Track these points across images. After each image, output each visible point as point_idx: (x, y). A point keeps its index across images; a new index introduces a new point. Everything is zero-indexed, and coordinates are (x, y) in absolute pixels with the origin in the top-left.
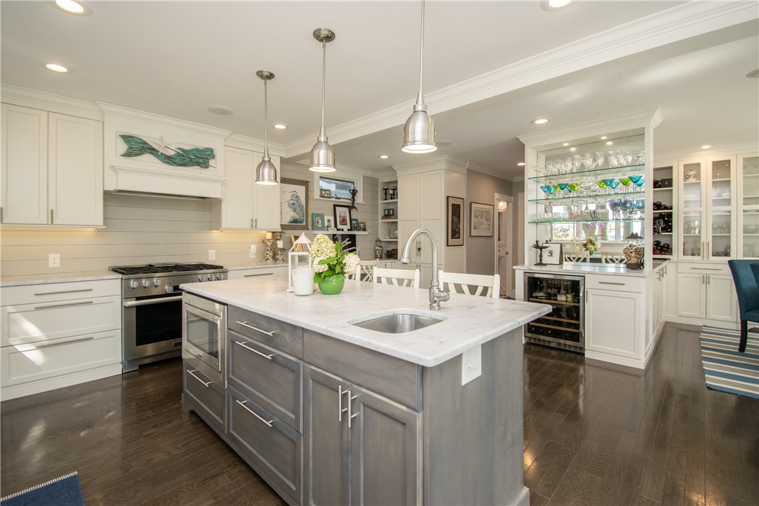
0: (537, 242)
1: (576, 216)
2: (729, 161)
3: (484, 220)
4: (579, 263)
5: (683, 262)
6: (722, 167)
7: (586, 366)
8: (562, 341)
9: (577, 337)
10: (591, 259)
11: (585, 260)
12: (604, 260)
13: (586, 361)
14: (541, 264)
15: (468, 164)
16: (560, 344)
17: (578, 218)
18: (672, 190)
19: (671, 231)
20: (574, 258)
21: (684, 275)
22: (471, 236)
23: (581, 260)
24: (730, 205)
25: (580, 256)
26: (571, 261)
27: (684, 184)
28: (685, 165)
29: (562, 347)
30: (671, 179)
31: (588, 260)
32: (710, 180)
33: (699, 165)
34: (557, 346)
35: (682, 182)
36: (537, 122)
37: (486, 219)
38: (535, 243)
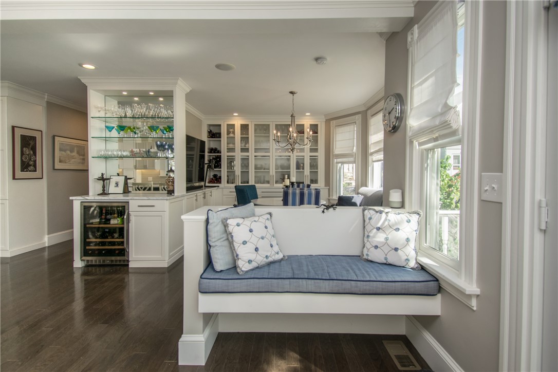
0: (103, 175)
1: (136, 153)
2: (248, 125)
3: (75, 154)
4: (146, 192)
5: (226, 188)
6: (244, 128)
7: (130, 275)
8: (113, 258)
9: (123, 252)
10: (154, 188)
11: (150, 189)
12: (160, 189)
13: (130, 270)
14: (104, 193)
15: (46, 97)
16: (112, 261)
17: (137, 155)
18: (220, 140)
19: (220, 168)
20: (141, 188)
21: (227, 196)
22: (54, 169)
23: (147, 189)
24: (248, 152)
25: (146, 186)
26: (139, 190)
27: (227, 137)
28: (227, 125)
29: (114, 263)
30: (220, 133)
31: (152, 189)
32: (240, 136)
33: (234, 125)
34: (110, 263)
35: (226, 136)
36: (85, 66)
37: (78, 153)
38: (100, 175)
